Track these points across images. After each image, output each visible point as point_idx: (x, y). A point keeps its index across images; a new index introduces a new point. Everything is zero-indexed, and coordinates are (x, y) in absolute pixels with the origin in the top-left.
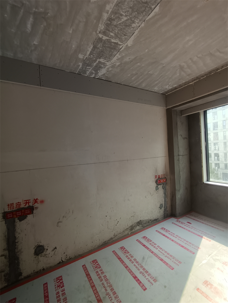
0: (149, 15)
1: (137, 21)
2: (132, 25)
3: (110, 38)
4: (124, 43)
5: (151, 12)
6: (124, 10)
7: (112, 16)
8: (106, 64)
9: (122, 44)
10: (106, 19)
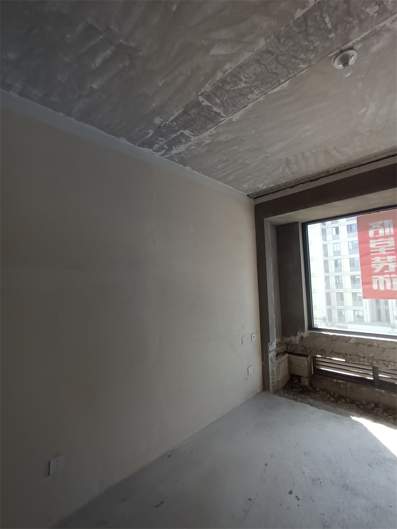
0: (273, 89)
1: (256, 92)
2: (247, 96)
3: (213, 104)
4: (228, 116)
5: (278, 86)
6: (246, 76)
7: (229, 78)
8: (190, 138)
9: (225, 116)
10: (218, 79)
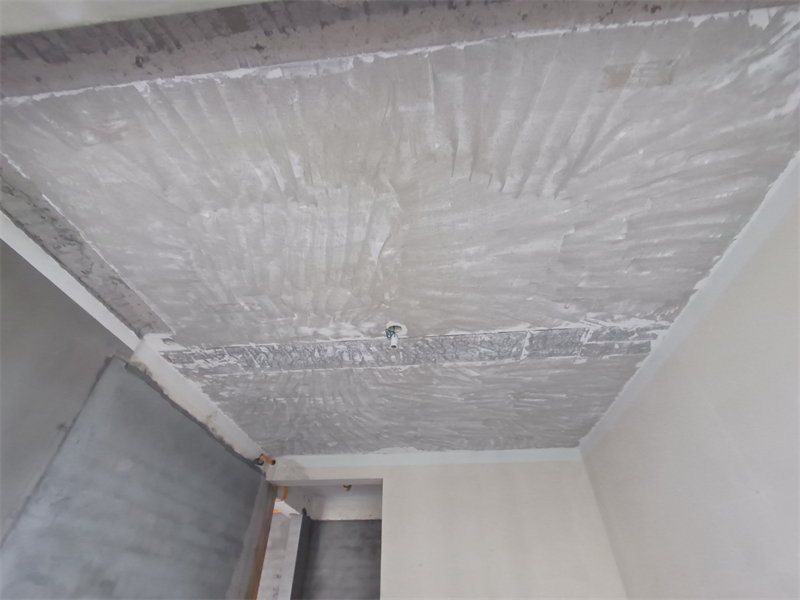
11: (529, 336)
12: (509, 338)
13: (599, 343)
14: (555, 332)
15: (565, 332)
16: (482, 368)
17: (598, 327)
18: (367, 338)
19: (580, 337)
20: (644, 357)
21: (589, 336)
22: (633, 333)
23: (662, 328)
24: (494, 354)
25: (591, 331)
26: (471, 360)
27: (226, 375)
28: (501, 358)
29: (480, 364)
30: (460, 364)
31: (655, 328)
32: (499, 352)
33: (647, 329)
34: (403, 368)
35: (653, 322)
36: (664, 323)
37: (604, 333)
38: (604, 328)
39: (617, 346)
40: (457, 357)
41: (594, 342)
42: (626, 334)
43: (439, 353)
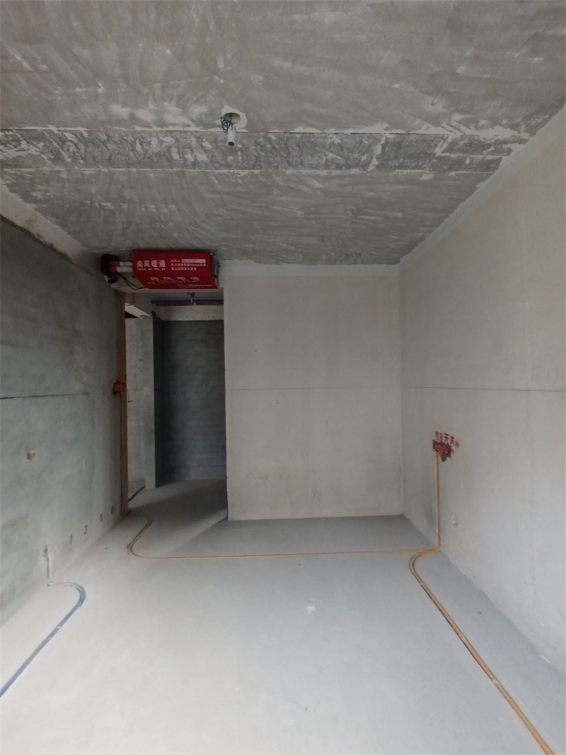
11: (383, 141)
12: (362, 142)
13: (453, 156)
14: (412, 137)
15: (423, 139)
16: (326, 179)
17: (459, 134)
18: (198, 129)
19: (436, 146)
20: (489, 175)
21: (446, 145)
22: (489, 145)
23: (521, 141)
24: (342, 161)
25: (449, 140)
26: (316, 168)
27: (32, 170)
28: (348, 167)
29: (324, 173)
30: (304, 171)
31: (514, 142)
32: (347, 159)
33: (505, 142)
34: (243, 173)
35: (515, 133)
36: (525, 136)
37: (462, 143)
38: (463, 137)
39: (468, 161)
40: (302, 164)
41: (448, 154)
42: (483, 146)
43: (282, 156)
